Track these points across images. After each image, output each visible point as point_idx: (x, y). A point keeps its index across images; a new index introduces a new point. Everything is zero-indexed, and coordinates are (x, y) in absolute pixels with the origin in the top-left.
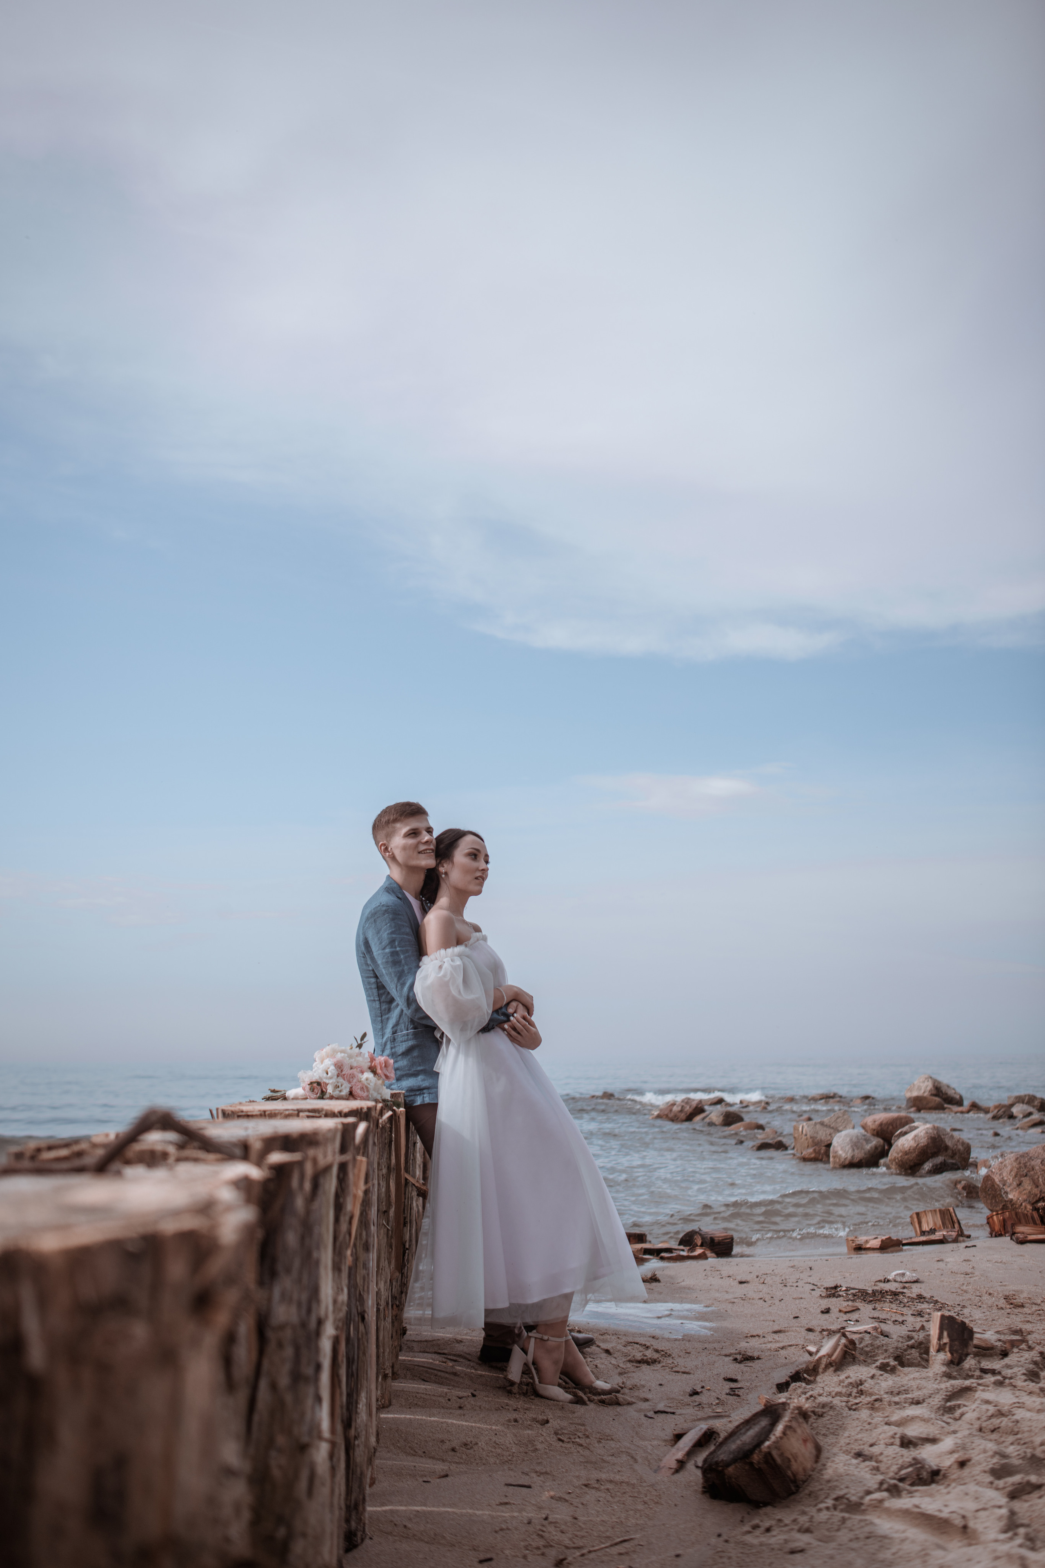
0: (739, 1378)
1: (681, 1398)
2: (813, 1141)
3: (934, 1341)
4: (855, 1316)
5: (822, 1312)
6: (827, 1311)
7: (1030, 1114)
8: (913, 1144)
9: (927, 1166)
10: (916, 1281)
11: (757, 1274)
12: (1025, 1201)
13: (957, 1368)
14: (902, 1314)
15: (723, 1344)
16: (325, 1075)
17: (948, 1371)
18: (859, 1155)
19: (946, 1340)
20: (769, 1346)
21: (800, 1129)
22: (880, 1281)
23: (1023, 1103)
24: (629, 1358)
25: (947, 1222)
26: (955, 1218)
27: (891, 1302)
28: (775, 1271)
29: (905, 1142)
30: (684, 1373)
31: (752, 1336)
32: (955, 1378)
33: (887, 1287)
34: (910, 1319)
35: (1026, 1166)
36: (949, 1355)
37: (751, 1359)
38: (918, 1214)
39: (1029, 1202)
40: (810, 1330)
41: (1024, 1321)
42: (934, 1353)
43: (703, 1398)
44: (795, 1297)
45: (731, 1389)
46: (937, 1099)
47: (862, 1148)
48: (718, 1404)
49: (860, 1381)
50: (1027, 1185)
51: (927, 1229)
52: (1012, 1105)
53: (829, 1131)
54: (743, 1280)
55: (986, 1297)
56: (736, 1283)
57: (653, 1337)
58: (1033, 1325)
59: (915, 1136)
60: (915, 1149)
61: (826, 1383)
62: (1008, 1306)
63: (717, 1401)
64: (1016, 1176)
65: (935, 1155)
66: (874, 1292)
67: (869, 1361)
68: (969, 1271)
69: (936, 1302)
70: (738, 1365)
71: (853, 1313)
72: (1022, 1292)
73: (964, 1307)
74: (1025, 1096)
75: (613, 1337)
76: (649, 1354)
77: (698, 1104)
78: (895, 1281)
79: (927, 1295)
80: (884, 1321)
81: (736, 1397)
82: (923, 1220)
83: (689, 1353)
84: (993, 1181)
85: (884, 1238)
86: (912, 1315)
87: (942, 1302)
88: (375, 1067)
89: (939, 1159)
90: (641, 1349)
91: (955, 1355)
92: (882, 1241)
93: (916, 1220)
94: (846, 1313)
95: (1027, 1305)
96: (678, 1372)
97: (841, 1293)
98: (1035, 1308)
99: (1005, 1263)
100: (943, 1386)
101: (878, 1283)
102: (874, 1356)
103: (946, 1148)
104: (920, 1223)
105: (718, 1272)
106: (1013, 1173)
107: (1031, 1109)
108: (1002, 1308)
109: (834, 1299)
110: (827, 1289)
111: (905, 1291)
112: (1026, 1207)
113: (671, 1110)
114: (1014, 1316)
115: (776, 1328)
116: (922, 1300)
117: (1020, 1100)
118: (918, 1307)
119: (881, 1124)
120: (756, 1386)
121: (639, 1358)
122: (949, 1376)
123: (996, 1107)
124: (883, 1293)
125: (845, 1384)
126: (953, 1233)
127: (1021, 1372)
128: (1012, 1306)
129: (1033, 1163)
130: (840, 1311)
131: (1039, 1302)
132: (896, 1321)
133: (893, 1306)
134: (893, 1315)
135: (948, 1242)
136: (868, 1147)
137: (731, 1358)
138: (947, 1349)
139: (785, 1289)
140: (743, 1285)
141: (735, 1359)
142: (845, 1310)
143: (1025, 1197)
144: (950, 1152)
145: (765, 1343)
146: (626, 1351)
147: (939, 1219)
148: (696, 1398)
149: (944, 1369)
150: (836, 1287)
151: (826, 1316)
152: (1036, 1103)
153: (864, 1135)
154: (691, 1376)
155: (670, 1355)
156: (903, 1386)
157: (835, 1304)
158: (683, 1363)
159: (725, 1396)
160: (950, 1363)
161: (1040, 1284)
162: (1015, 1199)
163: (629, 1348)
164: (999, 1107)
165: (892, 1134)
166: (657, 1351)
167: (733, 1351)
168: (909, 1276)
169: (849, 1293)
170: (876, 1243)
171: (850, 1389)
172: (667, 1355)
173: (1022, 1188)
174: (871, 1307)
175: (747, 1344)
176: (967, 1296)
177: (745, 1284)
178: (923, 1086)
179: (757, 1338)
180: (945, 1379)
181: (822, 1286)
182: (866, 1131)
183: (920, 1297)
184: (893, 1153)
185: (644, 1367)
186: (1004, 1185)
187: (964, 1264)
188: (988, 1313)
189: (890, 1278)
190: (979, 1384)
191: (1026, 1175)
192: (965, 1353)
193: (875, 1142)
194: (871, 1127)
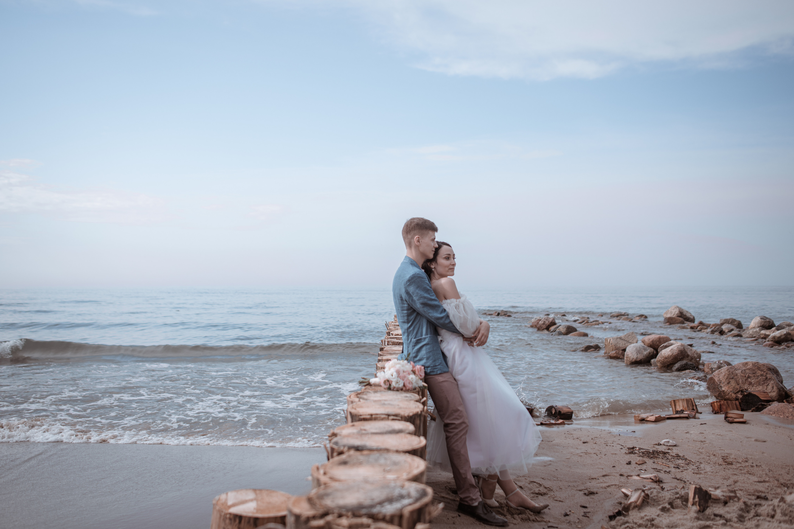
0: (587, 505)
1: (560, 517)
2: (615, 347)
3: (691, 500)
4: (644, 467)
5: (627, 464)
6: (629, 463)
7: (732, 330)
8: (670, 354)
9: (677, 366)
10: (675, 446)
11: (592, 437)
12: (731, 392)
13: (702, 514)
14: (669, 467)
15: (578, 483)
16: (391, 377)
17: (698, 516)
18: (640, 357)
19: (697, 499)
20: (602, 485)
21: (609, 341)
22: (656, 444)
23: (728, 323)
24: (532, 491)
25: (690, 406)
26: (694, 404)
27: (662, 458)
28: (601, 435)
29: (665, 353)
30: (560, 501)
31: (592, 479)
32: (701, 520)
33: (661, 448)
34: (673, 470)
35: (732, 374)
36: (698, 507)
37: (592, 493)
38: (674, 401)
39: (733, 393)
40: (621, 475)
41: (733, 474)
42: (691, 506)
43: (571, 518)
44: (612, 453)
45: (584, 512)
46: (681, 319)
47: (642, 354)
48: (578, 522)
49: (652, 518)
50: (733, 383)
51: (679, 410)
52: (722, 324)
53: (624, 342)
54: (585, 441)
55: (712, 457)
56: (581, 443)
57: (543, 479)
58: (738, 476)
59: (672, 349)
60: (671, 356)
61: (634, 517)
62: (724, 464)
63: (578, 520)
64: (727, 379)
65: (681, 359)
66: (653, 452)
67: (655, 504)
68: (703, 440)
69: (686, 459)
70: (586, 497)
71: (643, 465)
72: (731, 454)
73: (701, 463)
74: (730, 319)
75: (523, 478)
76: (542, 490)
77: (552, 320)
78: (664, 445)
79: (681, 455)
80: (659, 471)
81: (587, 518)
82: (677, 404)
83: (561, 489)
84: (714, 380)
85: (657, 416)
86: (674, 467)
87: (689, 459)
88: (415, 370)
89: (684, 362)
90: (538, 486)
91: (701, 507)
92: (656, 418)
93: (673, 404)
94: (639, 464)
95: (734, 463)
96: (557, 500)
97: (636, 451)
98: (739, 465)
99: (722, 436)
100: (695, 524)
101: (655, 446)
102: (658, 502)
103: (688, 356)
104: (675, 405)
105: (572, 435)
106: (725, 377)
107: (732, 327)
108: (721, 465)
109: (632, 455)
110: (629, 448)
111: (669, 451)
112: (731, 395)
113: (538, 323)
114: (727, 470)
115: (604, 474)
116: (678, 458)
117: (727, 321)
118: (677, 462)
119: (653, 341)
120: (596, 511)
121: (537, 492)
122: (698, 519)
123: (713, 325)
124: (658, 453)
125: (644, 519)
126: (693, 413)
127: (735, 516)
128: (726, 463)
129: (737, 372)
130: (636, 463)
131: (740, 461)
132: (666, 471)
133: (664, 461)
134: (664, 467)
135: (691, 418)
136: (645, 353)
137: (583, 492)
138: (697, 504)
139: (607, 447)
140: (585, 444)
141: (585, 494)
142: (639, 463)
143: (731, 390)
144: (690, 358)
145: (599, 483)
146: (530, 487)
147: (686, 404)
148: (567, 517)
149: (695, 515)
150: (633, 448)
151: (629, 466)
152: (736, 323)
153: (643, 347)
154: (564, 503)
155: (552, 490)
156: (674, 523)
157: (635, 458)
158: (560, 495)
159: (582, 517)
160: (699, 511)
161: (741, 450)
162: (726, 390)
163: (531, 485)
164: (715, 325)
165: (659, 346)
166: (546, 488)
167: (583, 488)
168: (672, 442)
169: (640, 451)
170: (652, 418)
171: (647, 522)
172: (550, 490)
173: (730, 385)
174: (652, 461)
175: (590, 483)
176: (702, 456)
177: (586, 444)
178: (674, 311)
179: (595, 480)
180: (696, 520)
181: (626, 446)
182: (644, 344)
183: (678, 456)
184: (659, 357)
185: (540, 497)
186: (720, 383)
187: (700, 435)
188: (714, 467)
189: (662, 443)
190: (713, 524)
191: (733, 378)
192: (706, 505)
193: (650, 350)
194: (647, 342)
